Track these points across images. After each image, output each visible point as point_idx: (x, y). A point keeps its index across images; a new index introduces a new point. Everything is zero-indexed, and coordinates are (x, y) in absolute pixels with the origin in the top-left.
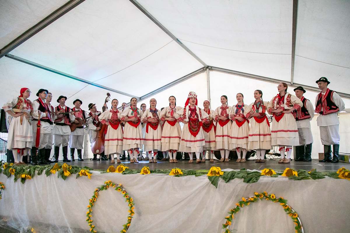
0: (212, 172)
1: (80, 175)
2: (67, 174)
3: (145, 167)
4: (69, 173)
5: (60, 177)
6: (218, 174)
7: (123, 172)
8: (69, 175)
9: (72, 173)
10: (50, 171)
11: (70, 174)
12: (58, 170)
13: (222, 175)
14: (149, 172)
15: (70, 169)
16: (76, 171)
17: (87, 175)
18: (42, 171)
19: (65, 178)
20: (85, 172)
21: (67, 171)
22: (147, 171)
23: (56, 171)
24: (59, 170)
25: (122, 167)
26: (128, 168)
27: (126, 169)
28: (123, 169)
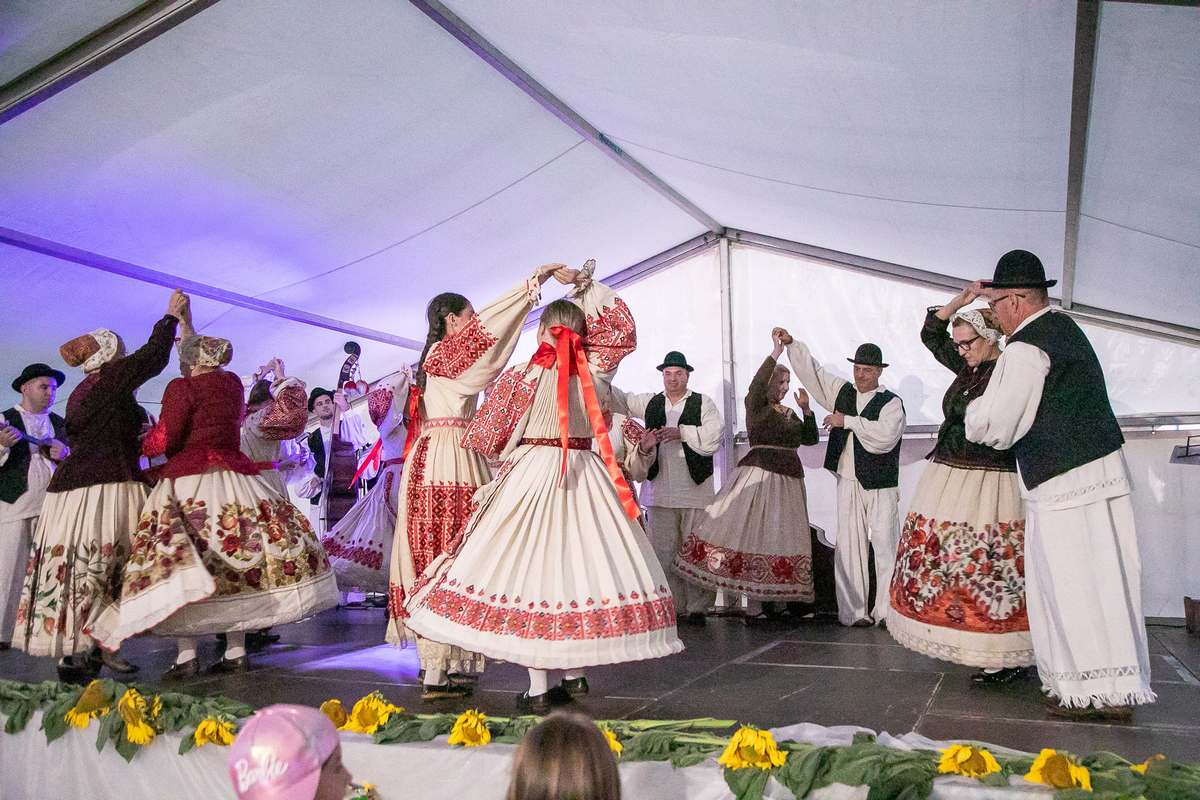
0: (739, 749)
1: (199, 742)
2: (138, 733)
3: (468, 712)
4: (151, 731)
5: (109, 747)
6: (762, 761)
7: (380, 729)
8: (147, 739)
9: (158, 732)
10: (63, 715)
11: (151, 737)
12: (100, 712)
13: (780, 766)
14: (487, 736)
15: (156, 712)
16: (178, 722)
17: (229, 744)
18: (26, 716)
19: (128, 750)
20: (218, 730)
21: (140, 723)
22: (479, 731)
23: (90, 717)
24: (106, 711)
25: (374, 708)
26: (398, 710)
27: (390, 717)
28: (379, 714)
